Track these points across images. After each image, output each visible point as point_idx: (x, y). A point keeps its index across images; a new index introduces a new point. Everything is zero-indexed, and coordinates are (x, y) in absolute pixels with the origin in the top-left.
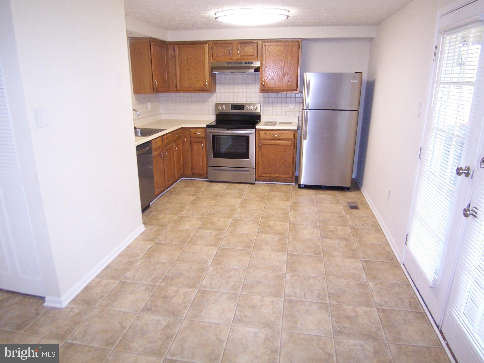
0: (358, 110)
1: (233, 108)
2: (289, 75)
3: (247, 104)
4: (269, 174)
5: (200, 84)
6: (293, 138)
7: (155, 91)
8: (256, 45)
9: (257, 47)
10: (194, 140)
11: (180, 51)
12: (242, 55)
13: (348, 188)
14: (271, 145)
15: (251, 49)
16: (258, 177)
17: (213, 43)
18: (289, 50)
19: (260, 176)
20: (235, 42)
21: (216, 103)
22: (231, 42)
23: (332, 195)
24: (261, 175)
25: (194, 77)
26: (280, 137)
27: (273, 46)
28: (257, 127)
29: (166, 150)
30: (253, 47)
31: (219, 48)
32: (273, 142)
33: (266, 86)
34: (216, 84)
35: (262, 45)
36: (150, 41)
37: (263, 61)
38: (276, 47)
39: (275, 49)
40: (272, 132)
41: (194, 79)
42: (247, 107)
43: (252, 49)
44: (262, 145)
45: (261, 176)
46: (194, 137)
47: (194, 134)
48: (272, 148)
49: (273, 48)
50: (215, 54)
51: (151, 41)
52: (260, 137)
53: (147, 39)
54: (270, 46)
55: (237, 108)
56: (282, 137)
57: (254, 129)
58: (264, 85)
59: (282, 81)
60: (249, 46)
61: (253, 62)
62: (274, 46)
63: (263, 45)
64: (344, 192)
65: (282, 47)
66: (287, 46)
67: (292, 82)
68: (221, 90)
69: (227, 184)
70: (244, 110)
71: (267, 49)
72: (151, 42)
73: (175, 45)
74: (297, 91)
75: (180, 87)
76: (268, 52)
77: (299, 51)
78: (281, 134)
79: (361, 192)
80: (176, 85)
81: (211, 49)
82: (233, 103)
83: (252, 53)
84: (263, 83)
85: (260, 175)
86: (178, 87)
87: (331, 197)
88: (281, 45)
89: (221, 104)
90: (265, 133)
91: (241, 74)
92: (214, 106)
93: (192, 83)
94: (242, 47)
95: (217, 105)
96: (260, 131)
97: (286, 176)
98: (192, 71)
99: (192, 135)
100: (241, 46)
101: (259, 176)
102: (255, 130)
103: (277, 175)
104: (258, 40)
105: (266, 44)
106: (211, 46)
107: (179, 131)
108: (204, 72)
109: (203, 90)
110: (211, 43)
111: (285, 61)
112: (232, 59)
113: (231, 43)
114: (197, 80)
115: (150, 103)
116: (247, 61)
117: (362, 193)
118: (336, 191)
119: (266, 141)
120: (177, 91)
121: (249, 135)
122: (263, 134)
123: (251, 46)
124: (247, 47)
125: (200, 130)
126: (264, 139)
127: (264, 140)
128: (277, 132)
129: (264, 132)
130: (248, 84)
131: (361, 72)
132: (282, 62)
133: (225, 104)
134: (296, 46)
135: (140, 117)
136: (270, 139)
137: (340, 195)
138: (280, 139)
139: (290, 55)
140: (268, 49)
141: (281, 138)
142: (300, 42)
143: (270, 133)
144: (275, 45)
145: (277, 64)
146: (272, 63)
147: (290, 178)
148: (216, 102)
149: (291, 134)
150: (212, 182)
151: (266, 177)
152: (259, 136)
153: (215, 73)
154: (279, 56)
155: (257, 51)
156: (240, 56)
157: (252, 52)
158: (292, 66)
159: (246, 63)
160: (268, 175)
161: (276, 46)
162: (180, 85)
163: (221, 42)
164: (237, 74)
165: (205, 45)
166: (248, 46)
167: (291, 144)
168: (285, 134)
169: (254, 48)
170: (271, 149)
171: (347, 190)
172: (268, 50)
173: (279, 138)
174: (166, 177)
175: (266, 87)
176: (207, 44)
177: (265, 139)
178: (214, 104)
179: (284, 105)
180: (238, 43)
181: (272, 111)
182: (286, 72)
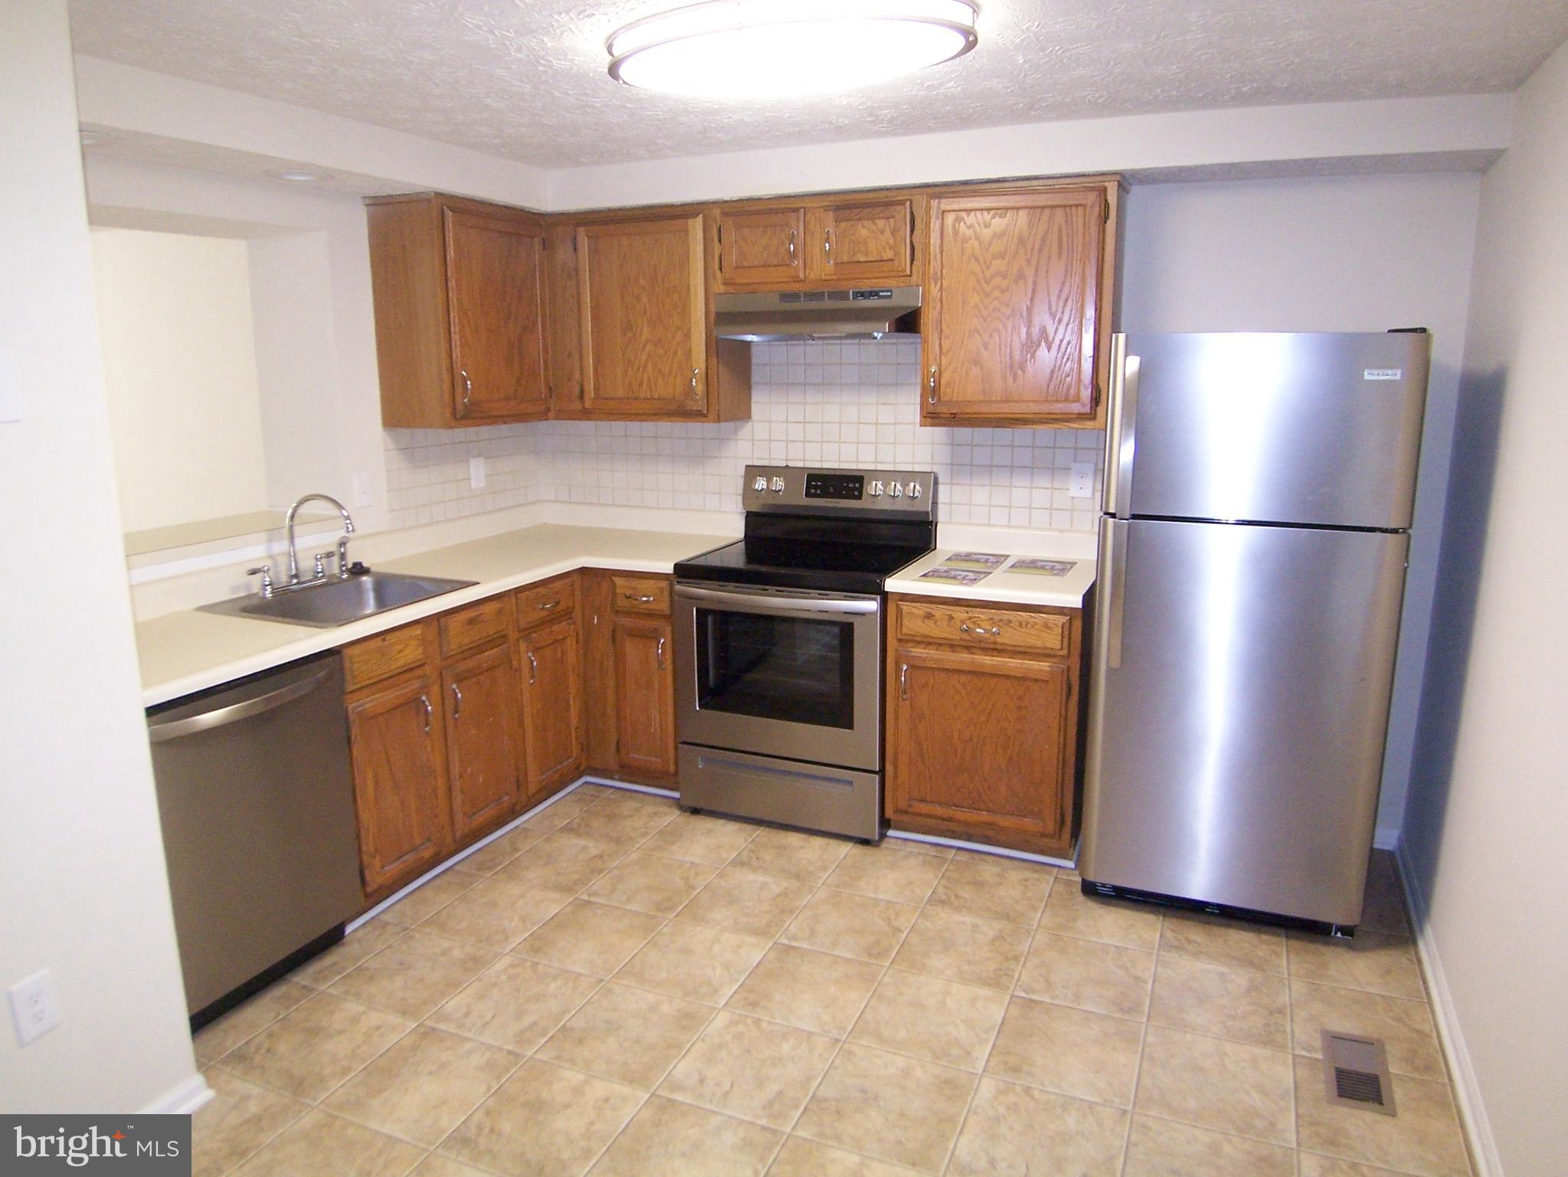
0: (1405, 530)
1: (816, 487)
2: (1055, 347)
3: (876, 474)
4: (948, 805)
5: (668, 388)
6: (1062, 649)
7: (465, 417)
8: (903, 212)
9: (908, 218)
10: (627, 622)
11: (594, 252)
12: (845, 259)
13: (1348, 931)
14: (954, 671)
15: (882, 232)
16: (895, 812)
17: (725, 214)
18: (1056, 229)
19: (906, 812)
20: (815, 205)
21: (747, 466)
22: (797, 206)
23: (1249, 962)
24: (910, 806)
25: (649, 355)
26: (999, 639)
27: (978, 214)
28: (893, 584)
29: (460, 679)
30: (892, 220)
31: (746, 230)
32: (963, 659)
33: (946, 393)
34: (754, 386)
35: (928, 209)
36: (443, 212)
37: (932, 282)
38: (993, 217)
39: (987, 226)
40: (960, 614)
41: (650, 368)
42: (875, 487)
43: (888, 229)
44: (912, 667)
45: (910, 810)
46: (628, 613)
47: (627, 597)
48: (959, 687)
49: (981, 221)
50: (732, 259)
51: (445, 208)
52: (905, 630)
53: (429, 201)
54: (964, 214)
55: (832, 490)
56: (1008, 637)
57: (877, 594)
58: (935, 391)
59: (1020, 372)
60: (873, 219)
61: (891, 292)
62: (985, 213)
63: (933, 212)
64: (1323, 949)
65: (1023, 214)
66: (1047, 211)
67: (1068, 379)
68: (770, 408)
69: (758, 832)
70: (860, 497)
71: (950, 228)
72: (449, 213)
73: (578, 225)
74: (1094, 418)
75: (597, 397)
76: (956, 240)
77: (1104, 231)
78: (1001, 624)
79: (1417, 953)
80: (582, 392)
81: (716, 238)
82: (818, 465)
83: (887, 250)
84: (932, 384)
85: (903, 804)
86: (586, 398)
87: (1241, 978)
88: (1018, 209)
89: (768, 472)
90: (929, 616)
91: (854, 344)
92: (741, 477)
93: (641, 384)
94: (843, 225)
95: (752, 472)
96: (906, 607)
97: (1028, 823)
98: (641, 333)
99: (619, 603)
100: (837, 221)
101: (897, 811)
102: (879, 597)
103: (985, 816)
104: (914, 191)
105: (946, 204)
106: (714, 225)
107: (558, 584)
108: (687, 336)
109: (681, 411)
110: (717, 212)
111: (1035, 283)
112: (801, 276)
113: (796, 210)
114: (660, 371)
115: (481, 460)
116: (866, 286)
117: (1420, 962)
118: (1275, 939)
119: (931, 653)
120: (586, 414)
121: (850, 620)
122: (917, 616)
123: (880, 218)
124: (865, 223)
125: (651, 583)
126: (922, 642)
127: (922, 646)
128: (982, 614)
129: (921, 609)
130: (882, 385)
131: (1423, 330)
132: (1021, 283)
133: (784, 471)
134: (1088, 208)
135: (353, 530)
136: (953, 646)
137: (1293, 967)
138: (999, 647)
139: (1060, 255)
140: (954, 226)
141: (1002, 644)
142: (1109, 192)
143: (951, 618)
144: (989, 210)
145: (997, 293)
146: (974, 289)
147: (1043, 835)
148: (752, 458)
149: (1051, 625)
150: (696, 811)
151: (929, 816)
152: (899, 624)
153: (749, 338)
154: (1007, 259)
155: (911, 237)
156: (836, 264)
157: (888, 243)
158: (1070, 301)
159: (862, 294)
160: (940, 811)
161: (992, 212)
162: (596, 389)
163: (761, 207)
164: (838, 342)
165: (690, 222)
166: (867, 219)
167: (1051, 673)
168: (1021, 625)
169: (894, 230)
170: (957, 691)
171: (1339, 935)
172: (956, 233)
173: (995, 643)
174: (458, 799)
175: (945, 399)
176: (700, 218)
177: (928, 642)
178: (742, 471)
179: (1044, 481)
180: (826, 209)
181: (990, 506)
182: (1043, 331)
